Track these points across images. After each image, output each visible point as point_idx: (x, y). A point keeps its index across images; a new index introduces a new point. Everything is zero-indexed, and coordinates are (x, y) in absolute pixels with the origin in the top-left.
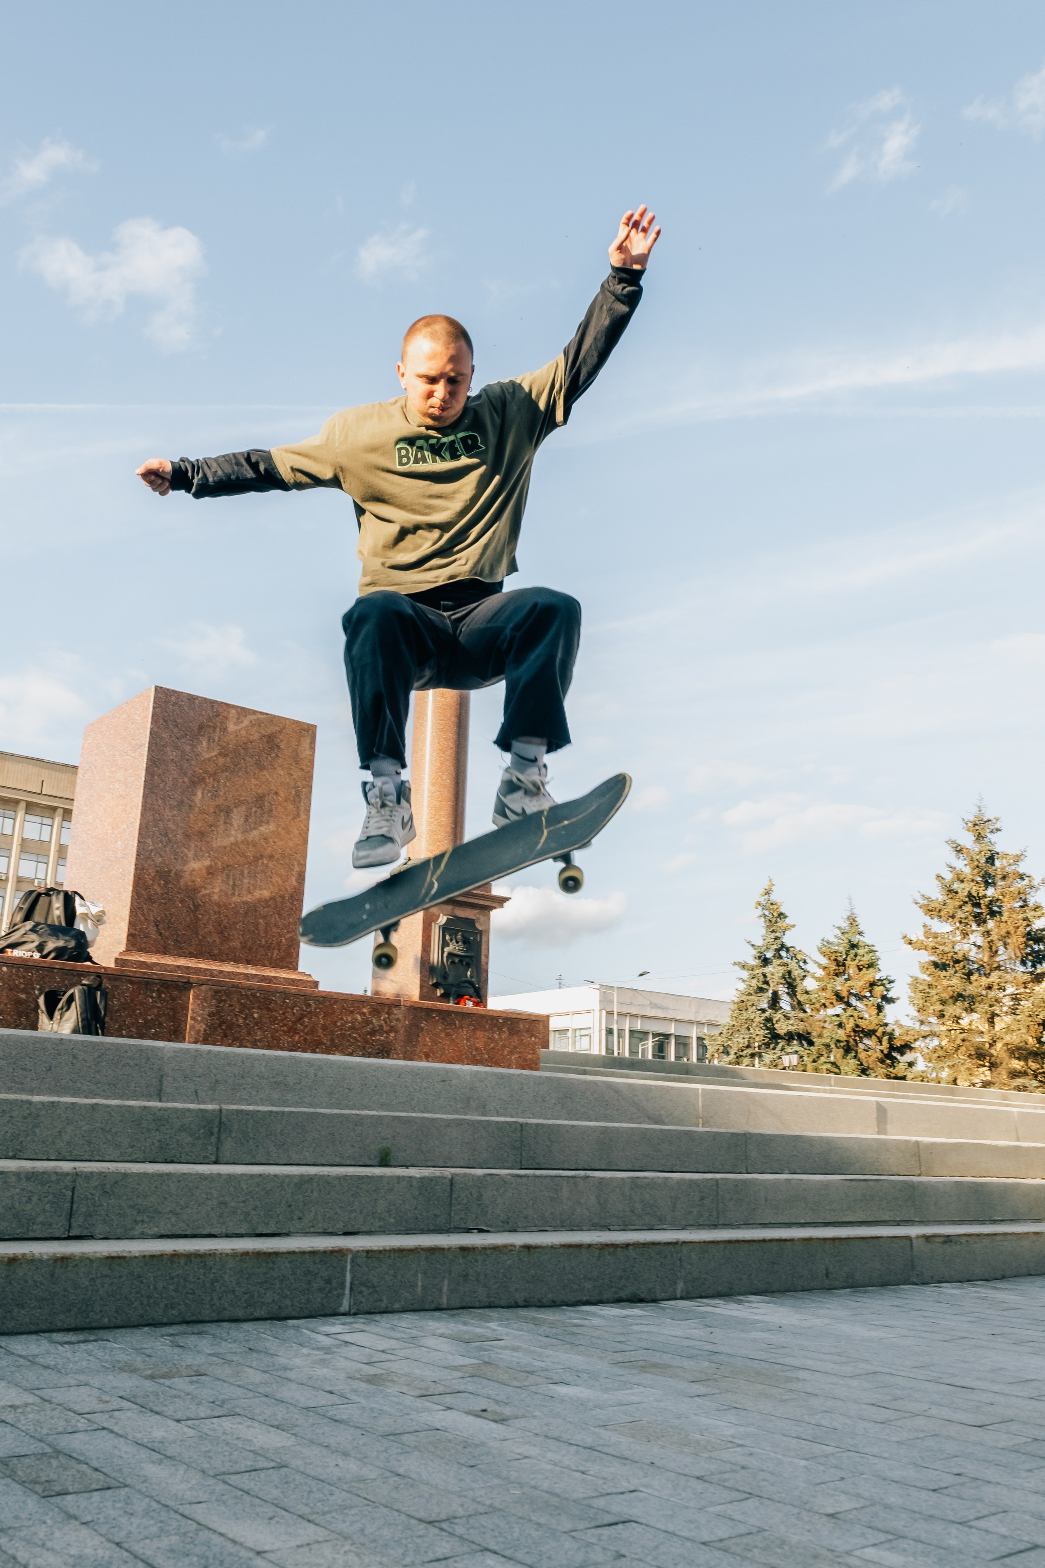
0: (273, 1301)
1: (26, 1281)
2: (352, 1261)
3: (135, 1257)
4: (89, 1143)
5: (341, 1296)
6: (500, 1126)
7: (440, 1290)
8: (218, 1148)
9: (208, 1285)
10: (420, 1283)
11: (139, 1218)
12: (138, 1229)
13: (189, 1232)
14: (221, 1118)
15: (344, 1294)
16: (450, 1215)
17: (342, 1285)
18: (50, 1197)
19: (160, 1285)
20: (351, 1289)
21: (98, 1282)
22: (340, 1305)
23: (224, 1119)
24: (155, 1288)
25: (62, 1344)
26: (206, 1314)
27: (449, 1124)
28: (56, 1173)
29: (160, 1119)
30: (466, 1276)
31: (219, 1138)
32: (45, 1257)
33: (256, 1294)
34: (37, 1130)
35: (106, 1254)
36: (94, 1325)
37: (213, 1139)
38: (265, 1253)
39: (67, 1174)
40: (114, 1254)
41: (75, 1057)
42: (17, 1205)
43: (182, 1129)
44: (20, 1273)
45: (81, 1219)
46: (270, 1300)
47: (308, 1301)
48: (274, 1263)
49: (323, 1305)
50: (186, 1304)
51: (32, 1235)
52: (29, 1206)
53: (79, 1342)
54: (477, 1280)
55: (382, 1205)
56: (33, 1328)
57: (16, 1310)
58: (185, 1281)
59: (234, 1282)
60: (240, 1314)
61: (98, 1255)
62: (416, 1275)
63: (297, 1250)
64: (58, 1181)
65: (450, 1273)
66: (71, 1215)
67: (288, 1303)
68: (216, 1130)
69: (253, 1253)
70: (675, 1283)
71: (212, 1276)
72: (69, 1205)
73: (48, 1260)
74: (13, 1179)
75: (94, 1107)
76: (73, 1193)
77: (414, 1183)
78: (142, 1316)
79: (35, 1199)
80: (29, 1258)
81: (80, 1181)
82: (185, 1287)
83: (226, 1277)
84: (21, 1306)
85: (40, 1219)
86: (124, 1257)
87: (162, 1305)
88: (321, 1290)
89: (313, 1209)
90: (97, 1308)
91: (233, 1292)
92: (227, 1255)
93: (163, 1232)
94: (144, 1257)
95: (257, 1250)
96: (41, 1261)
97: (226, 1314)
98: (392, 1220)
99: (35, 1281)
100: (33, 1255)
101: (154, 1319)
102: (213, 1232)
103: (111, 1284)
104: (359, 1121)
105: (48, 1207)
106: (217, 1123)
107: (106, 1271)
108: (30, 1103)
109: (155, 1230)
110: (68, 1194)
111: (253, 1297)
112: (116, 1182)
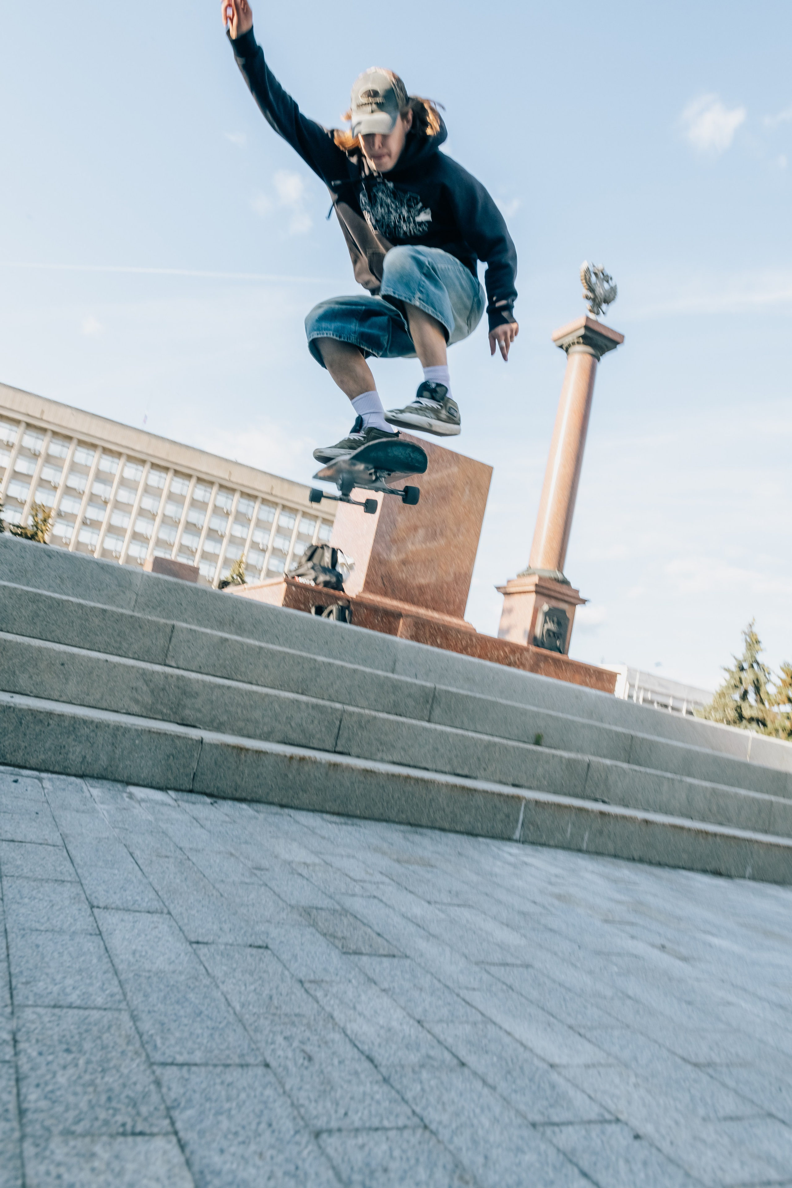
0: (470, 822)
1: (309, 775)
2: (526, 806)
4: (349, 693)
5: (514, 828)
6: (617, 734)
7: (583, 839)
8: (430, 713)
9: (427, 802)
10: (569, 830)
11: (380, 748)
12: (379, 755)
13: (412, 763)
14: (434, 693)
15: (517, 827)
16: (585, 787)
17: (517, 821)
18: (326, 723)
20: (523, 824)
21: (357, 785)
22: (514, 833)
23: (436, 694)
24: (393, 797)
25: (331, 822)
26: (424, 821)
27: (583, 726)
28: (331, 710)
29: (396, 687)
30: (601, 833)
31: (432, 707)
32: (324, 762)
33: (459, 815)
34: (318, 680)
35: (362, 767)
37: (428, 706)
39: (338, 712)
40: (368, 769)
41: (343, 638)
42: (304, 724)
43: (410, 695)
44: (306, 768)
45: (344, 741)
46: (468, 821)
47: (493, 827)
48: (473, 795)
49: (502, 832)
50: (411, 812)
51: (311, 745)
52: (312, 726)
53: (341, 823)
54: (609, 837)
55: (540, 771)
56: (310, 807)
57: (301, 793)
59: (445, 804)
60: (447, 826)
61: (358, 767)
62: (568, 824)
64: (332, 714)
65: (591, 828)
66: (337, 737)
67: (480, 825)
68: (430, 701)
70: (745, 867)
71: (431, 796)
72: (337, 731)
73: (325, 764)
74: (304, 706)
75: (355, 671)
76: (340, 722)
77: (564, 761)
78: (382, 814)
79: (316, 722)
80: (313, 760)
81: (345, 716)
82: (412, 800)
83: (440, 800)
84: (305, 791)
85: (318, 736)
87: (396, 809)
88: (502, 821)
89: (494, 765)
90: (353, 802)
91: (444, 810)
92: (442, 784)
93: (395, 760)
94: (388, 774)
95: (461, 785)
96: (320, 763)
97: (438, 825)
98: (546, 783)
99: (315, 776)
100: (316, 758)
101: (389, 817)
102: (427, 766)
103: (364, 788)
104: (524, 712)
105: (323, 729)
106: (432, 695)
107: (362, 778)
108: (315, 660)
109: (390, 758)
110: (338, 723)
111: (456, 816)
112: (369, 721)
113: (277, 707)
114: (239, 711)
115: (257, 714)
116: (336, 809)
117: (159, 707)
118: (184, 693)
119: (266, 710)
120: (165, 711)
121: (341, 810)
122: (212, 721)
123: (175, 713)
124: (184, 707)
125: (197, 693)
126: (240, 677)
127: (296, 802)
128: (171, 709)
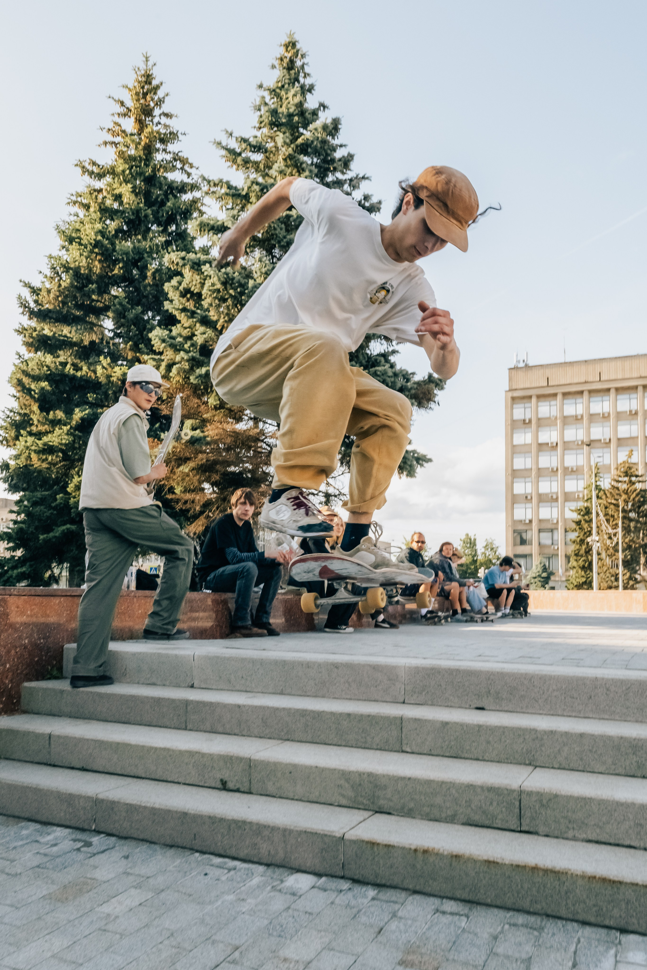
0: (621, 916)
3: (505, 864)
9: (563, 894)
11: (570, 826)
12: (570, 834)
13: (612, 841)
18: (505, 804)
19: (526, 886)
21: (481, 875)
24: (522, 887)
26: (563, 913)
28: (507, 790)
32: (446, 853)
33: (604, 909)
35: (485, 858)
36: (481, 901)
38: (610, 881)
39: (514, 791)
40: (491, 859)
42: (483, 806)
45: (528, 821)
46: (618, 916)
48: (618, 889)
50: (545, 903)
52: (491, 808)
57: (431, 882)
58: (544, 887)
59: (585, 896)
60: (593, 920)
63: (640, 883)
64: (509, 794)
66: (520, 817)
67: (634, 920)
69: (599, 878)
71: (565, 888)
72: (518, 810)
73: (447, 856)
74: (479, 790)
76: (520, 803)
79: (495, 804)
80: (436, 851)
81: (524, 796)
82: (544, 891)
83: (577, 892)
84: (435, 880)
85: (500, 817)
86: (498, 863)
87: (528, 900)
90: (482, 891)
91: (585, 903)
95: (604, 876)
97: (580, 917)
99: (440, 867)
103: (490, 878)
105: (504, 809)
109: (584, 836)
110: (517, 804)
111: (602, 909)
112: (550, 800)
113: (454, 792)
114: (423, 798)
115: (438, 800)
116: (465, 896)
117: (360, 799)
118: (376, 786)
119: (445, 796)
120: (365, 801)
121: (471, 897)
122: (403, 808)
123: (373, 803)
124: (378, 797)
125: (385, 786)
126: (466, 755)
127: (428, 890)
128: (369, 800)
